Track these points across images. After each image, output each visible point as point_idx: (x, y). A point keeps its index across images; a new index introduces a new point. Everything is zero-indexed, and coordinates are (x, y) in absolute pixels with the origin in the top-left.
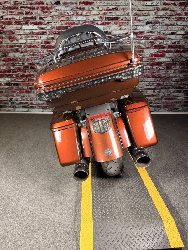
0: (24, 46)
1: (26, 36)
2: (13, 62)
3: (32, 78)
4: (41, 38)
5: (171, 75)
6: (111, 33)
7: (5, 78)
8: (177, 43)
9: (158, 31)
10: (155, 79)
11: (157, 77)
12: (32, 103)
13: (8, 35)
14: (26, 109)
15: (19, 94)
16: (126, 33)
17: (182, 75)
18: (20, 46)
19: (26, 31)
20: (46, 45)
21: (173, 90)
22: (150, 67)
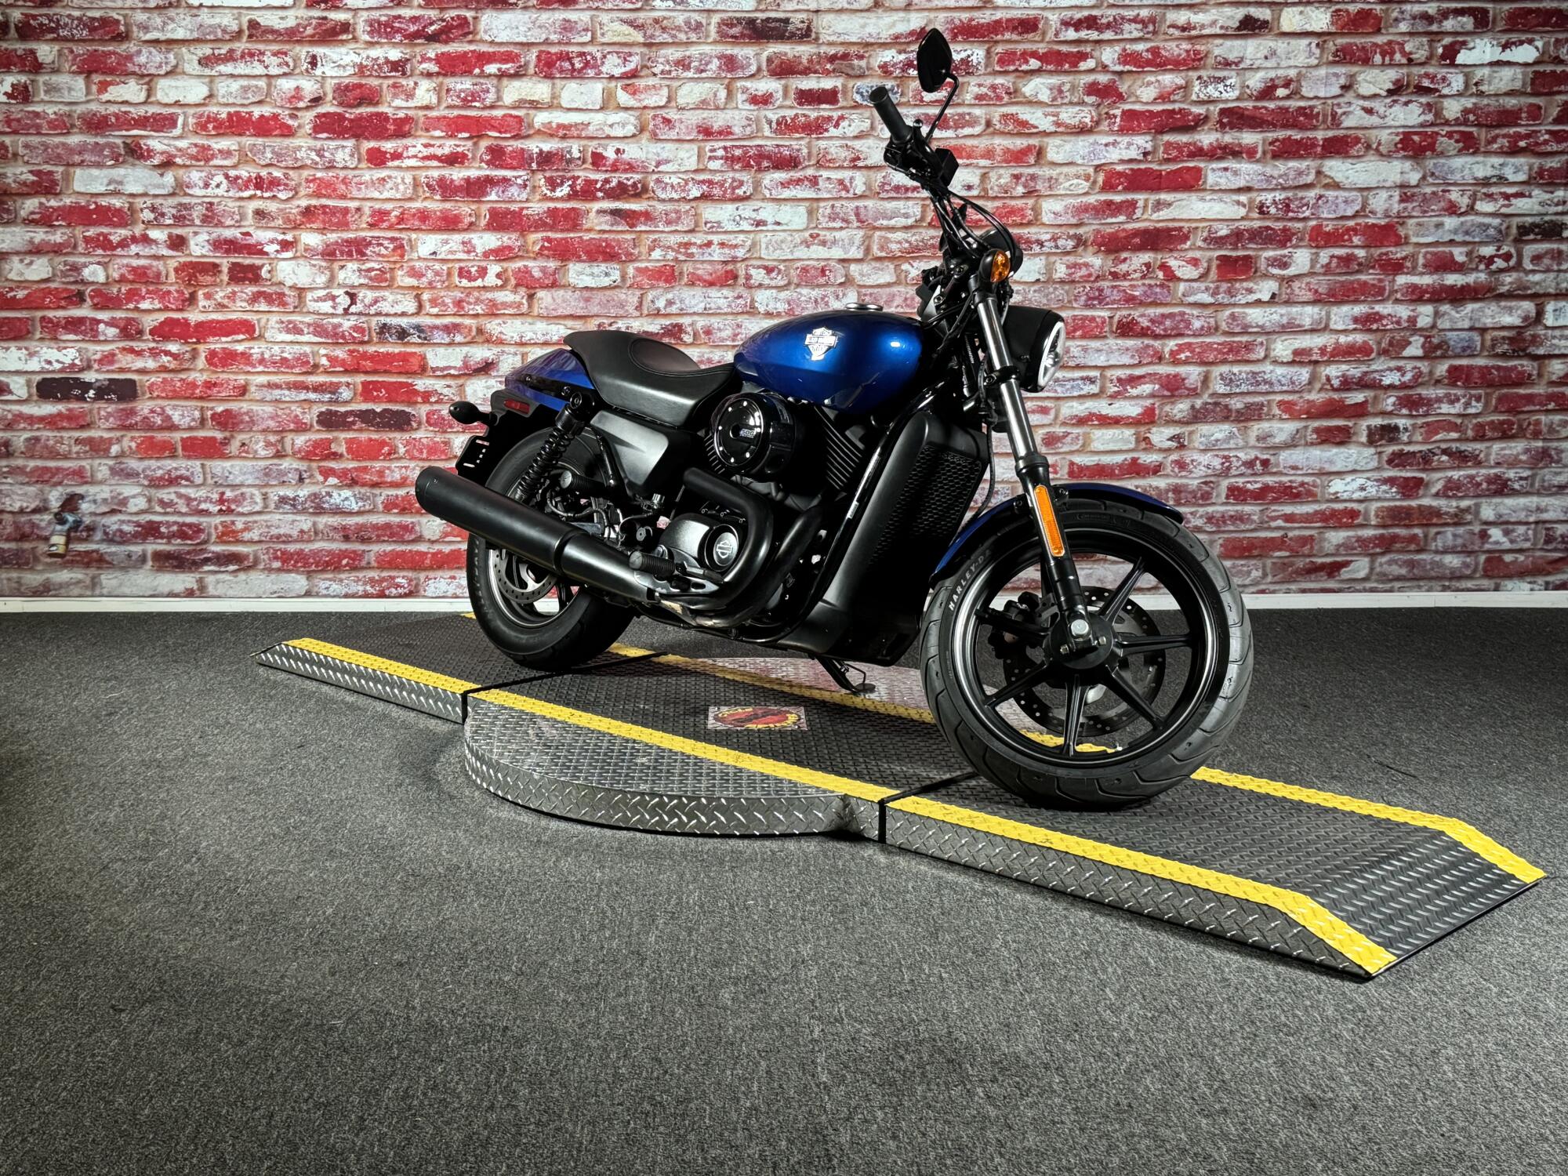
0: (191, 121)
1: (207, 50)
2: (105, 230)
3: (240, 348)
4: (314, 62)
5: (1256, 315)
6: (806, 34)
7: (33, 345)
8: (1281, 92)
9: (1144, 13)
10: (1141, 352)
11: (1156, 337)
12: (228, 534)
13: (80, 49)
14: (185, 580)
15: (134, 464)
16: (912, 33)
17: (1342, 315)
18: (163, 123)
19: (205, 17)
20: (352, 113)
21: (1291, 427)
22: (1096, 261)
